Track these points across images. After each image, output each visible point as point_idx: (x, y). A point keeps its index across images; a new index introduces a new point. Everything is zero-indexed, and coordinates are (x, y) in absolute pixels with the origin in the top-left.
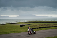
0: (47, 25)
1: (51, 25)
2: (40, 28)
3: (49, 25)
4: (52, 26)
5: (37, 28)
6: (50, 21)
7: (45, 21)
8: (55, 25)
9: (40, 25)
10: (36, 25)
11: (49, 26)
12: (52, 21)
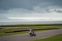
0: (22, 29)
1: (26, 28)
2: (15, 32)
3: (25, 28)
5: (12, 32)
9: (15, 29)
10: (11, 29)
11: (25, 30)
12: (28, 24)
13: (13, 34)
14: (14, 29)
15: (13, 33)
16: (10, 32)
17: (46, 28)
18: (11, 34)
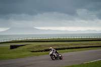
0: (58, 45)
4: (67, 47)
5: (42, 51)
6: (63, 39)
7: (55, 38)
8: (72, 45)
9: (47, 46)
10: (40, 46)
12: (67, 38)
13: (44, 54)
14: (45, 46)
15: (44, 52)
16: (39, 51)
17: (98, 44)
18: (40, 54)
